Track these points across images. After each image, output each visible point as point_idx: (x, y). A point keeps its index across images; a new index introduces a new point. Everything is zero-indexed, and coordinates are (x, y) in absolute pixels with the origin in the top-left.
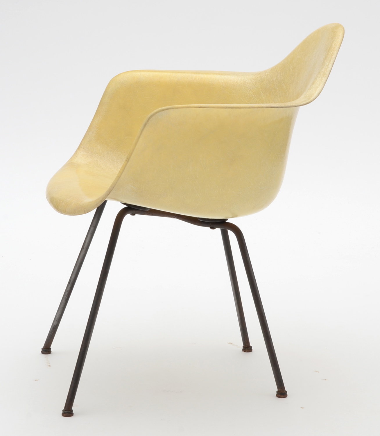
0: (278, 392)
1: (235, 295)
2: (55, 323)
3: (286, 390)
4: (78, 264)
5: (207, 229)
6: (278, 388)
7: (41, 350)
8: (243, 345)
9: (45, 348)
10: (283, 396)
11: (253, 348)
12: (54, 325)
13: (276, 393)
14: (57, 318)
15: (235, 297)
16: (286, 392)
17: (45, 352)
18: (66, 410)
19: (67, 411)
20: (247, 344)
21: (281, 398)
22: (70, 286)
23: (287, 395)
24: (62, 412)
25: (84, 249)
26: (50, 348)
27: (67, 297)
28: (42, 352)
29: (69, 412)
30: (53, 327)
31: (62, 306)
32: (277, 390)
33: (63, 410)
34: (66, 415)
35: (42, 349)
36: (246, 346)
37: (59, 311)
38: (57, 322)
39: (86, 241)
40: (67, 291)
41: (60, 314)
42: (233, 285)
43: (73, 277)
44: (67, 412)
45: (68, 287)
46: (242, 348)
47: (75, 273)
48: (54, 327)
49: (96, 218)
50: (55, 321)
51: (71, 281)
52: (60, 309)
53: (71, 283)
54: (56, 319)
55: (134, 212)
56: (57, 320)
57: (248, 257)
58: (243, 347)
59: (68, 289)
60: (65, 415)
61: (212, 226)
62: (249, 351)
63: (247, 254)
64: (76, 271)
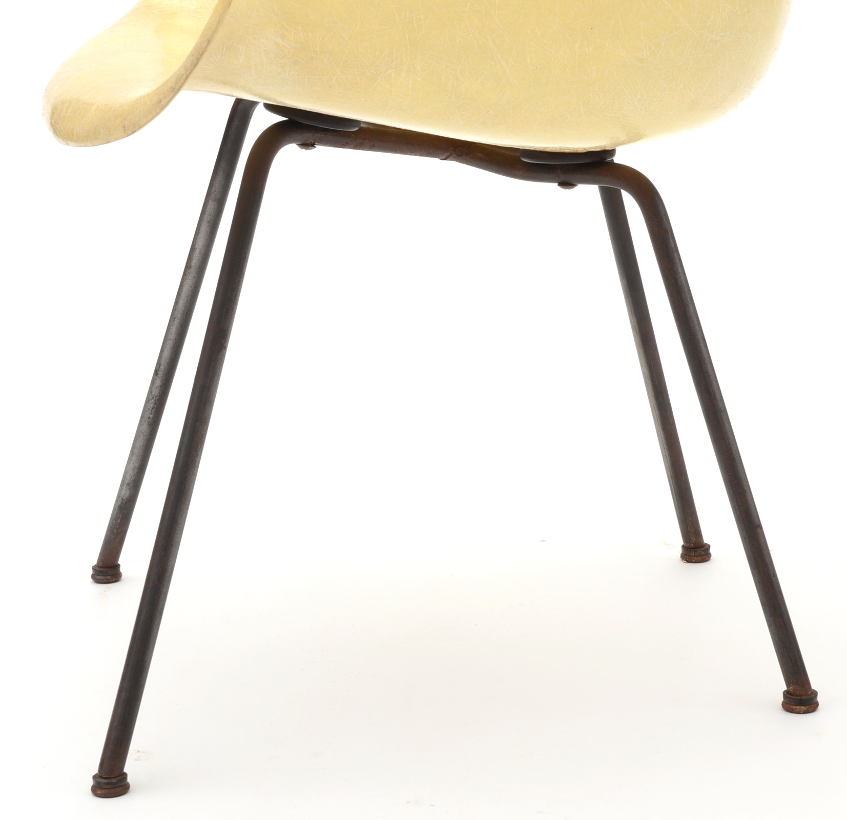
0: (787, 694)
1: (652, 394)
2: (126, 493)
3: (814, 687)
4: (179, 315)
5: (550, 189)
6: (788, 682)
7: (91, 572)
8: (682, 543)
9: (101, 565)
10: (803, 708)
11: (712, 551)
12: (123, 499)
13: (781, 699)
14: (128, 477)
15: (654, 402)
16: (815, 693)
17: (102, 577)
18: (102, 776)
19: (106, 778)
20: (694, 540)
21: (799, 713)
22: (158, 383)
23: (817, 704)
24: (91, 783)
25: (193, 271)
26: (118, 566)
27: (152, 416)
28: (93, 577)
29: (114, 781)
30: (120, 503)
31: (141, 443)
32: (785, 688)
33: (95, 777)
34: (103, 791)
35: (94, 568)
36: (693, 546)
37: (134, 458)
38: (130, 490)
39: (197, 247)
40: (150, 398)
41: (137, 465)
42: (644, 365)
43: (167, 354)
44: (107, 784)
45: (154, 387)
46: (679, 551)
47: (170, 344)
48: (122, 503)
49: (221, 173)
50: (125, 487)
51: (162, 368)
52: (136, 451)
53: (161, 373)
54: (127, 482)
55: (308, 136)
56: (128, 484)
57: (680, 271)
58: (683, 547)
59: (156, 392)
60: (99, 792)
61: (564, 178)
62: (699, 558)
63: (677, 260)
64: (172, 336)
